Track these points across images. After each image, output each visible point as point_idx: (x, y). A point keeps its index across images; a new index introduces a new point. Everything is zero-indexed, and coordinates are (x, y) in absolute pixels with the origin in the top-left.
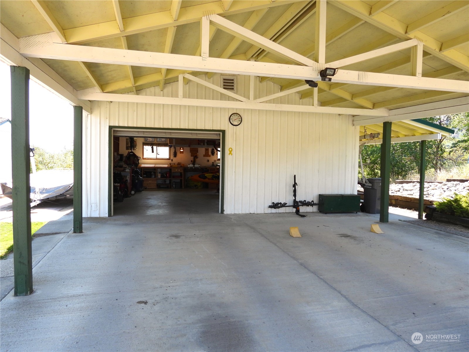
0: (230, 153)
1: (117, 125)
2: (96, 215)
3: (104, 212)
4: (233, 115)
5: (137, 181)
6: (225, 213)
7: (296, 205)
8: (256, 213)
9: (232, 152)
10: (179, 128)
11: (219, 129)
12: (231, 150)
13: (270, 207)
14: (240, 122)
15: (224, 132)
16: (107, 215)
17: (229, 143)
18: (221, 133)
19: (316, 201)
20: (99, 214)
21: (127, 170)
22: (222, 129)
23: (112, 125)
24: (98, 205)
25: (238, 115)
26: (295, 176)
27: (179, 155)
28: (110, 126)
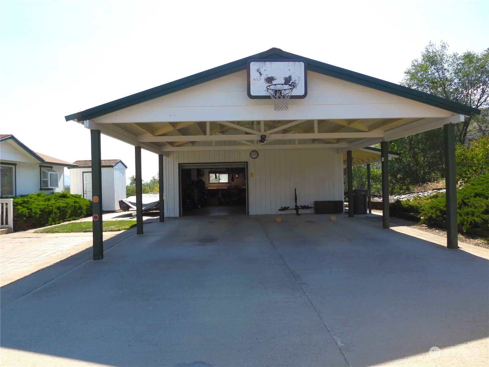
0: (252, 176)
1: (183, 162)
2: (172, 215)
3: (177, 215)
4: (252, 152)
5: (203, 199)
6: (250, 214)
7: (297, 208)
8: (270, 214)
9: (253, 175)
10: (219, 162)
11: (244, 161)
12: (252, 174)
13: (280, 210)
14: (257, 156)
15: (247, 163)
16: (178, 216)
17: (251, 169)
18: (246, 164)
19: (313, 206)
20: (174, 215)
21: (195, 191)
22: (246, 161)
23: (180, 162)
24: (173, 210)
25: (256, 152)
26: (295, 189)
27: (235, 180)
28: (179, 163)
